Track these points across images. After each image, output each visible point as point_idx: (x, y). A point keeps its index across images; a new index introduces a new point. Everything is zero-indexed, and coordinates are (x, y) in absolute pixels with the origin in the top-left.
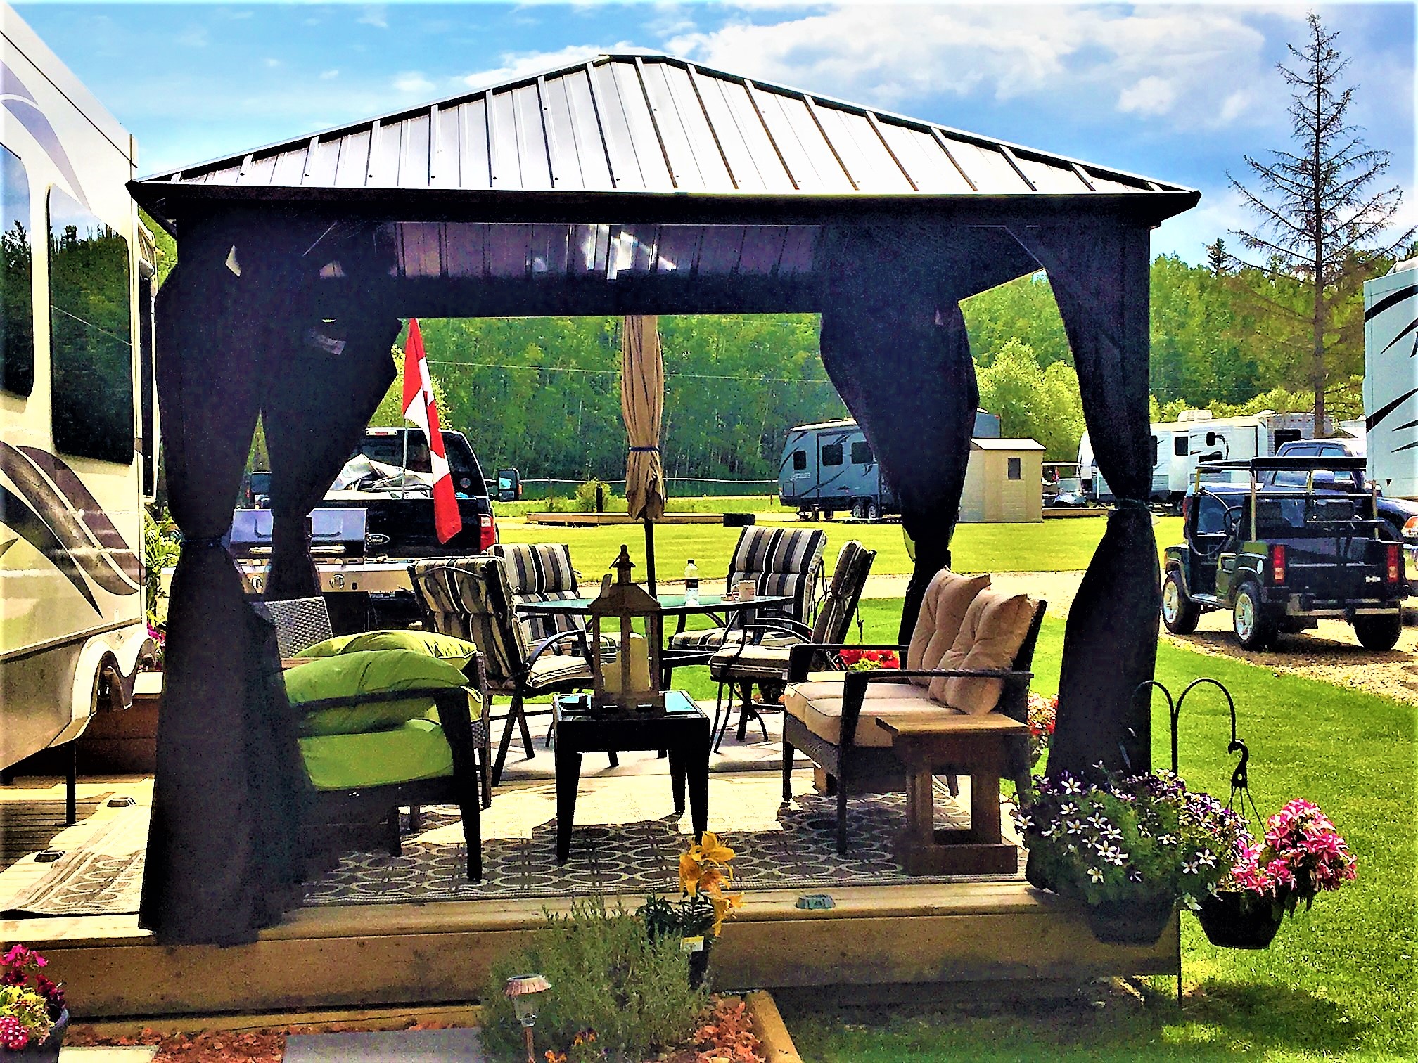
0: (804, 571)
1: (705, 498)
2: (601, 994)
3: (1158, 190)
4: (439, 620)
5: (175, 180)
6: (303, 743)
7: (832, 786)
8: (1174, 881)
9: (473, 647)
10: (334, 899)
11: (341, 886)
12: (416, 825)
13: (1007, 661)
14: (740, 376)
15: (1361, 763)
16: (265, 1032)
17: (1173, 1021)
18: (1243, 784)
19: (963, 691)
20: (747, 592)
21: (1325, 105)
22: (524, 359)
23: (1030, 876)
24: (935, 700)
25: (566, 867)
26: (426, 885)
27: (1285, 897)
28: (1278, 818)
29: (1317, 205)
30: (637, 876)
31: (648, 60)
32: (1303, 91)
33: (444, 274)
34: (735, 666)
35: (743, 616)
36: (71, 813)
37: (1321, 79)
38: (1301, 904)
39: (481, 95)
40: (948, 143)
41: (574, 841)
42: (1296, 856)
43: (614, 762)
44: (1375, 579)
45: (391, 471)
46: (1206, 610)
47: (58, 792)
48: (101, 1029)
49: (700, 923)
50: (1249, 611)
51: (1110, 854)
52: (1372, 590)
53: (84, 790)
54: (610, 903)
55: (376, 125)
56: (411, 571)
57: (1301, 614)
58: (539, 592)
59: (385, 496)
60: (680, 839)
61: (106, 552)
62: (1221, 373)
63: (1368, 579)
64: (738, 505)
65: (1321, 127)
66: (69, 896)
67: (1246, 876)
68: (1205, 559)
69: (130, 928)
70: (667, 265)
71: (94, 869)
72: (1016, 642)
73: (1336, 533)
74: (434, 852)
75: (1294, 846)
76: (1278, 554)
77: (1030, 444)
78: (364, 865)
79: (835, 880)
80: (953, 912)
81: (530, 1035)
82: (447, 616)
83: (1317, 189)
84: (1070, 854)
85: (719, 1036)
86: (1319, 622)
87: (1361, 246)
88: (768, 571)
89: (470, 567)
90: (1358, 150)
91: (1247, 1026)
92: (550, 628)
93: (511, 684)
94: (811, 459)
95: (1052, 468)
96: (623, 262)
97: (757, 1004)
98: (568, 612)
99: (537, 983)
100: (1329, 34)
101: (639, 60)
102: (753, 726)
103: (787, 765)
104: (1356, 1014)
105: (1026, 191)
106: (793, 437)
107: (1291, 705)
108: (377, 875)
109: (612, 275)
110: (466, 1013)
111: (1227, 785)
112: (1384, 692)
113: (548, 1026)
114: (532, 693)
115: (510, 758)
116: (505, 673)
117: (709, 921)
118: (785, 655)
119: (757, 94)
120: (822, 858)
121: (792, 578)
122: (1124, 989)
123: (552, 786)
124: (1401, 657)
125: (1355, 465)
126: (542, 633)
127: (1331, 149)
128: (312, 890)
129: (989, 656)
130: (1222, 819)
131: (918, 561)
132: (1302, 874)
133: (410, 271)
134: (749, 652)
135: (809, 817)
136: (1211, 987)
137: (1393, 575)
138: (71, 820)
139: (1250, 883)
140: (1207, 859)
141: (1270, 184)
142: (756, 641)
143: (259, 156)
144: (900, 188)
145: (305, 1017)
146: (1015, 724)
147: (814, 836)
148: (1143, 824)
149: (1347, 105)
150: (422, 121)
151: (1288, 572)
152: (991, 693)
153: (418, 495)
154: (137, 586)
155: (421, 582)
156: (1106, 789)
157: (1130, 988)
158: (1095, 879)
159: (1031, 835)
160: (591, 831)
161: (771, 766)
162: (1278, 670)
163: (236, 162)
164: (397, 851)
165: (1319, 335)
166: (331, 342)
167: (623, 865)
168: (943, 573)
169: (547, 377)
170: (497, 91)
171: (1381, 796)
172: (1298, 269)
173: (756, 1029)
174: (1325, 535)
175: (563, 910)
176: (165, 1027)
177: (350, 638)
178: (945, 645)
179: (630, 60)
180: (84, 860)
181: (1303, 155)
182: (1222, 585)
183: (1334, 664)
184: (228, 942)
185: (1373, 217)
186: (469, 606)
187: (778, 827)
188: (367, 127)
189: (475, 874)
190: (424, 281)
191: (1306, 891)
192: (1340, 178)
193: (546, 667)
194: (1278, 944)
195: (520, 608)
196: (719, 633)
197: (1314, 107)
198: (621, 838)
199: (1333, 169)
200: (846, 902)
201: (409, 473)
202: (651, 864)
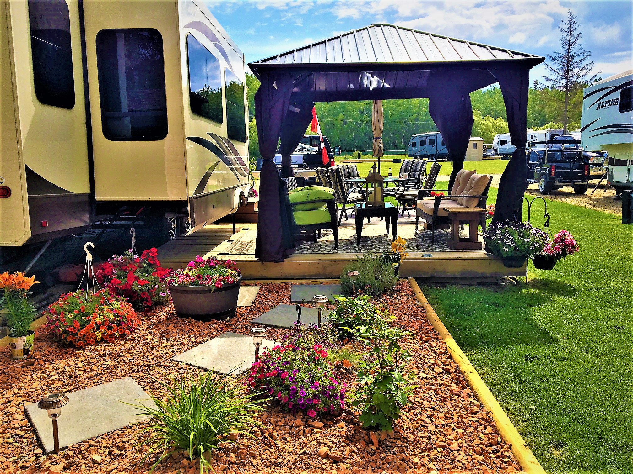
0: (421, 171)
1: (387, 155)
2: (372, 276)
3: (533, 57)
4: (324, 184)
5: (260, 63)
6: (294, 213)
7: (429, 227)
8: (527, 252)
9: (334, 190)
10: (301, 252)
11: (303, 249)
12: (320, 235)
13: (480, 193)
14: (398, 122)
15: (576, 224)
16: (286, 284)
17: (525, 288)
18: (548, 226)
19: (467, 201)
20: (405, 176)
21: (572, 38)
22: (338, 118)
23: (486, 250)
24: (459, 204)
25: (360, 246)
26: (324, 249)
27: (558, 256)
28: (557, 235)
29: (568, 68)
30: (379, 249)
31: (384, 26)
32: (565, 34)
33: (326, 89)
34: (402, 196)
35: (403, 183)
36: (234, 231)
37: (571, 30)
38: (562, 259)
39: (339, 37)
40: (471, 46)
41: (361, 240)
42: (562, 245)
43: (369, 221)
44: (581, 174)
45: (307, 147)
46: (531, 184)
47: (231, 226)
48: (247, 282)
49: (397, 260)
50: (543, 183)
51: (510, 243)
52: (580, 178)
53: (237, 226)
54: (373, 254)
55: (311, 46)
56: (317, 171)
57: (559, 184)
58: (349, 177)
59: (306, 153)
60: (389, 240)
61: (241, 167)
62: (536, 118)
63: (579, 174)
64: (397, 157)
65: (570, 44)
66: (236, 250)
67: (547, 250)
68: (531, 169)
69: (253, 258)
70: (387, 85)
71: (241, 244)
72: (484, 188)
73: (570, 161)
74: (325, 242)
75: (562, 242)
76: (553, 167)
77: (480, 139)
78: (308, 244)
79: (431, 250)
80: (464, 259)
81: (354, 286)
82: (326, 182)
83: (568, 63)
84: (499, 243)
85: (401, 288)
86: (564, 187)
87: (579, 80)
88: (411, 171)
89: (332, 169)
90: (581, 51)
91: (545, 289)
92: (352, 187)
93: (343, 201)
94: (417, 144)
95: (485, 146)
96: (374, 85)
97: (411, 281)
98: (356, 182)
99: (356, 273)
100: (574, 17)
101: (382, 26)
102: (406, 213)
103: (417, 222)
104: (577, 287)
105: (494, 58)
106: (412, 138)
107: (555, 209)
108: (311, 247)
109: (371, 89)
110: (337, 281)
111: (543, 226)
112: (582, 205)
113: (358, 284)
114: (348, 203)
115: (342, 220)
116: (341, 198)
117: (399, 260)
118: (417, 193)
119: (415, 34)
120: (428, 245)
121: (417, 173)
122: (510, 280)
123: (355, 227)
124: (587, 196)
125: (577, 142)
126: (350, 188)
127: (573, 51)
128: (296, 250)
129: (475, 191)
130: (542, 234)
131: (454, 168)
132: (564, 250)
133: (317, 89)
134: (406, 193)
135: (423, 235)
136: (535, 280)
137: (586, 173)
138: (234, 233)
139: (549, 252)
140: (538, 245)
141: (554, 62)
142: (407, 190)
143: (281, 55)
144: (457, 59)
145: (296, 281)
146: (483, 210)
147: (425, 240)
148: (520, 236)
149: (579, 38)
150: (324, 45)
151: (555, 172)
152: (476, 202)
153: (314, 153)
154: (247, 174)
155: (319, 174)
156: (510, 227)
157: (512, 280)
158: (505, 250)
159: (487, 239)
160: (365, 238)
161: (412, 223)
162: (552, 199)
163: (275, 57)
164: (316, 241)
165: (566, 106)
166: (296, 109)
167: (374, 246)
168: (462, 170)
169: (344, 123)
170: (343, 36)
171: (582, 232)
172: (561, 87)
173: (411, 287)
174: (567, 162)
175: (361, 256)
176: (262, 282)
177: (303, 187)
178: (463, 189)
179: (379, 26)
180: (239, 242)
181: (564, 53)
182: (536, 177)
183: (568, 198)
184: (276, 261)
185: (584, 71)
186: (332, 180)
187: (415, 237)
188: (309, 47)
189: (336, 247)
190: (321, 92)
191: (564, 255)
192: (575, 60)
193: (351, 196)
194: (554, 270)
195: (345, 181)
196: (397, 188)
197: (568, 39)
198: (372, 239)
199: (573, 57)
200: (435, 256)
201: (312, 147)
202: (381, 246)
